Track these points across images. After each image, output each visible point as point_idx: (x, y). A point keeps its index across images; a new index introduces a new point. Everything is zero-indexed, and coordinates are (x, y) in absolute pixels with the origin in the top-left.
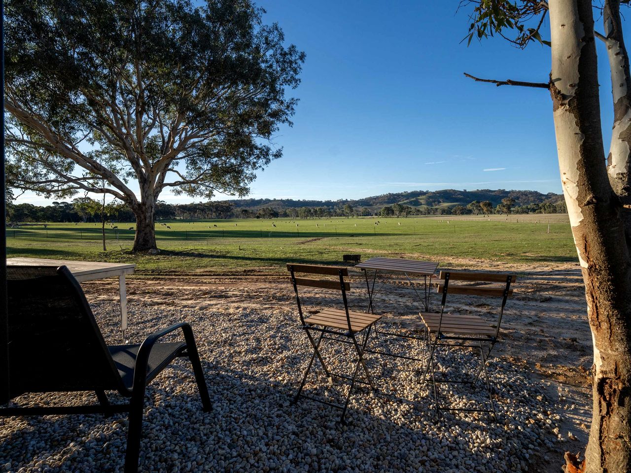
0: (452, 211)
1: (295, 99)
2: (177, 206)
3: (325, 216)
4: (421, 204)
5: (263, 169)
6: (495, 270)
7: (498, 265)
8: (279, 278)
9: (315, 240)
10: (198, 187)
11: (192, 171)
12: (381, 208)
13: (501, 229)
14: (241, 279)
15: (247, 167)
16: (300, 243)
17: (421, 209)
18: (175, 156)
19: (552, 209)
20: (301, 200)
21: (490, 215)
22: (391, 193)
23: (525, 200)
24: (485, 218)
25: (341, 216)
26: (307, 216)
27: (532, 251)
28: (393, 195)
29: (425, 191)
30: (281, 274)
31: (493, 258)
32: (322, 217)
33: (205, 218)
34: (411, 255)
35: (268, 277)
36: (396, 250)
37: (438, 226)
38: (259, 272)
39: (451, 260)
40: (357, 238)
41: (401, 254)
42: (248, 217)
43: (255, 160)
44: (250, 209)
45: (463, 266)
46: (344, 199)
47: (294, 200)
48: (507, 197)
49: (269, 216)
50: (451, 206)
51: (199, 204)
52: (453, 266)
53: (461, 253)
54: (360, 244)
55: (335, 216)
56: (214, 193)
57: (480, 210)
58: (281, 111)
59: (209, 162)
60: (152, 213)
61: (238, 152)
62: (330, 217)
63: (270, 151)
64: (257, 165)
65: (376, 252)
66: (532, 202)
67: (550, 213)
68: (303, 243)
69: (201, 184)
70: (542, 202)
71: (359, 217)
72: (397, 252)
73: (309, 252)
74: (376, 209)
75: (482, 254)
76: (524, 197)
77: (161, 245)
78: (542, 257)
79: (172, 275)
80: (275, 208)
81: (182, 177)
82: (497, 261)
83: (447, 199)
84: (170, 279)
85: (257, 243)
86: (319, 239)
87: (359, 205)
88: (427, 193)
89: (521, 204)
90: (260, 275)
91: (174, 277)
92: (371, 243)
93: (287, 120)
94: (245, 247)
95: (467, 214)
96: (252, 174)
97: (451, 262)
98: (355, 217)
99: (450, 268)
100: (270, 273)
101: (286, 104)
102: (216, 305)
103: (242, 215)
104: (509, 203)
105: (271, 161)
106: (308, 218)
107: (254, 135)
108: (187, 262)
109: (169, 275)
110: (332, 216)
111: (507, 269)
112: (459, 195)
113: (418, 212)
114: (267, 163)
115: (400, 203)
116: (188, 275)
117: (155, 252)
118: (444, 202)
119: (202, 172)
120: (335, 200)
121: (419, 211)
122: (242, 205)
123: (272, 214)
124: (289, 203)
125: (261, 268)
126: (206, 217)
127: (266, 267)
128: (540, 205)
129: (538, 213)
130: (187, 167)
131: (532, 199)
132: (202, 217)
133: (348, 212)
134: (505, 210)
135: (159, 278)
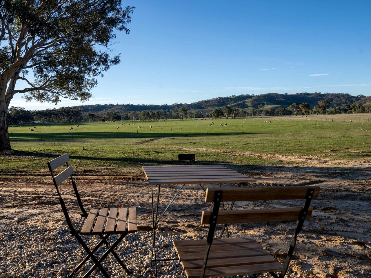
0: (275, 112)
1: (131, 7)
2: (35, 112)
3: (162, 119)
4: (248, 107)
5: (103, 75)
6: (324, 166)
7: (326, 162)
8: (116, 179)
9: (153, 140)
10: (46, 94)
11: (40, 79)
12: (212, 111)
13: (319, 127)
14: (80, 179)
15: (89, 74)
16: (138, 143)
17: (247, 111)
18: (23, 65)
19: (361, 109)
20: (141, 104)
21: (308, 116)
22: (221, 97)
23: (337, 101)
24: (303, 118)
25: (176, 118)
26: (146, 119)
27: (353, 148)
28: (223, 98)
29: (251, 95)
30: (118, 174)
31: (320, 155)
32: (159, 119)
33: (58, 122)
34: (243, 153)
35: (106, 177)
36: (227, 148)
37: (263, 125)
38: (98, 172)
39: (281, 157)
40: (191, 138)
41: (233, 152)
42: (95, 120)
43: (95, 67)
44: (96, 113)
45: (293, 163)
46: (179, 103)
47: (134, 104)
48: (323, 99)
49: (113, 119)
50: (274, 108)
51: (53, 110)
52: (284, 164)
53: (289, 150)
54: (194, 144)
55: (171, 118)
56: (60, 99)
57: (299, 111)
58: (118, 19)
59: (54, 70)
60: (5, 118)
61: (80, 60)
62: (167, 119)
63: (109, 58)
64: (97, 71)
65: (209, 151)
66: (344, 103)
67: (359, 113)
68: (141, 143)
69: (48, 90)
70: (352, 103)
71: (193, 119)
72: (229, 150)
73: (147, 152)
74: (207, 111)
75: (309, 151)
76: (337, 99)
77: (16, 146)
78: (363, 152)
79: (17, 175)
80: (118, 112)
81: (31, 84)
82: (324, 157)
83: (270, 102)
84: (14, 179)
85: (101, 143)
86: (157, 139)
87: (192, 108)
88: (253, 96)
89: (335, 105)
90: (98, 176)
91: (19, 177)
92: (204, 142)
93: (124, 27)
94: (89, 147)
95: (288, 114)
96: (93, 80)
97: (281, 159)
98: (188, 119)
99: (281, 165)
100: (108, 174)
101: (122, 13)
102: (38, 214)
103: (90, 119)
104: (324, 104)
105: (110, 67)
106: (147, 120)
107: (93, 43)
108: (35, 162)
109: (15, 175)
110: (168, 118)
111: (335, 166)
112: (280, 98)
113: (245, 114)
114: (106, 69)
115: (229, 106)
116: (32, 175)
117: (9, 152)
118: (267, 104)
119: (48, 79)
120: (171, 104)
121: (245, 112)
122: (90, 110)
123: (115, 118)
124: (130, 108)
125: (100, 168)
126: (60, 121)
127: (105, 167)
128: (351, 106)
129: (349, 113)
130: (35, 75)
131: (344, 100)
132: (56, 121)
133: (183, 114)
134: (321, 110)
135: (4, 178)
